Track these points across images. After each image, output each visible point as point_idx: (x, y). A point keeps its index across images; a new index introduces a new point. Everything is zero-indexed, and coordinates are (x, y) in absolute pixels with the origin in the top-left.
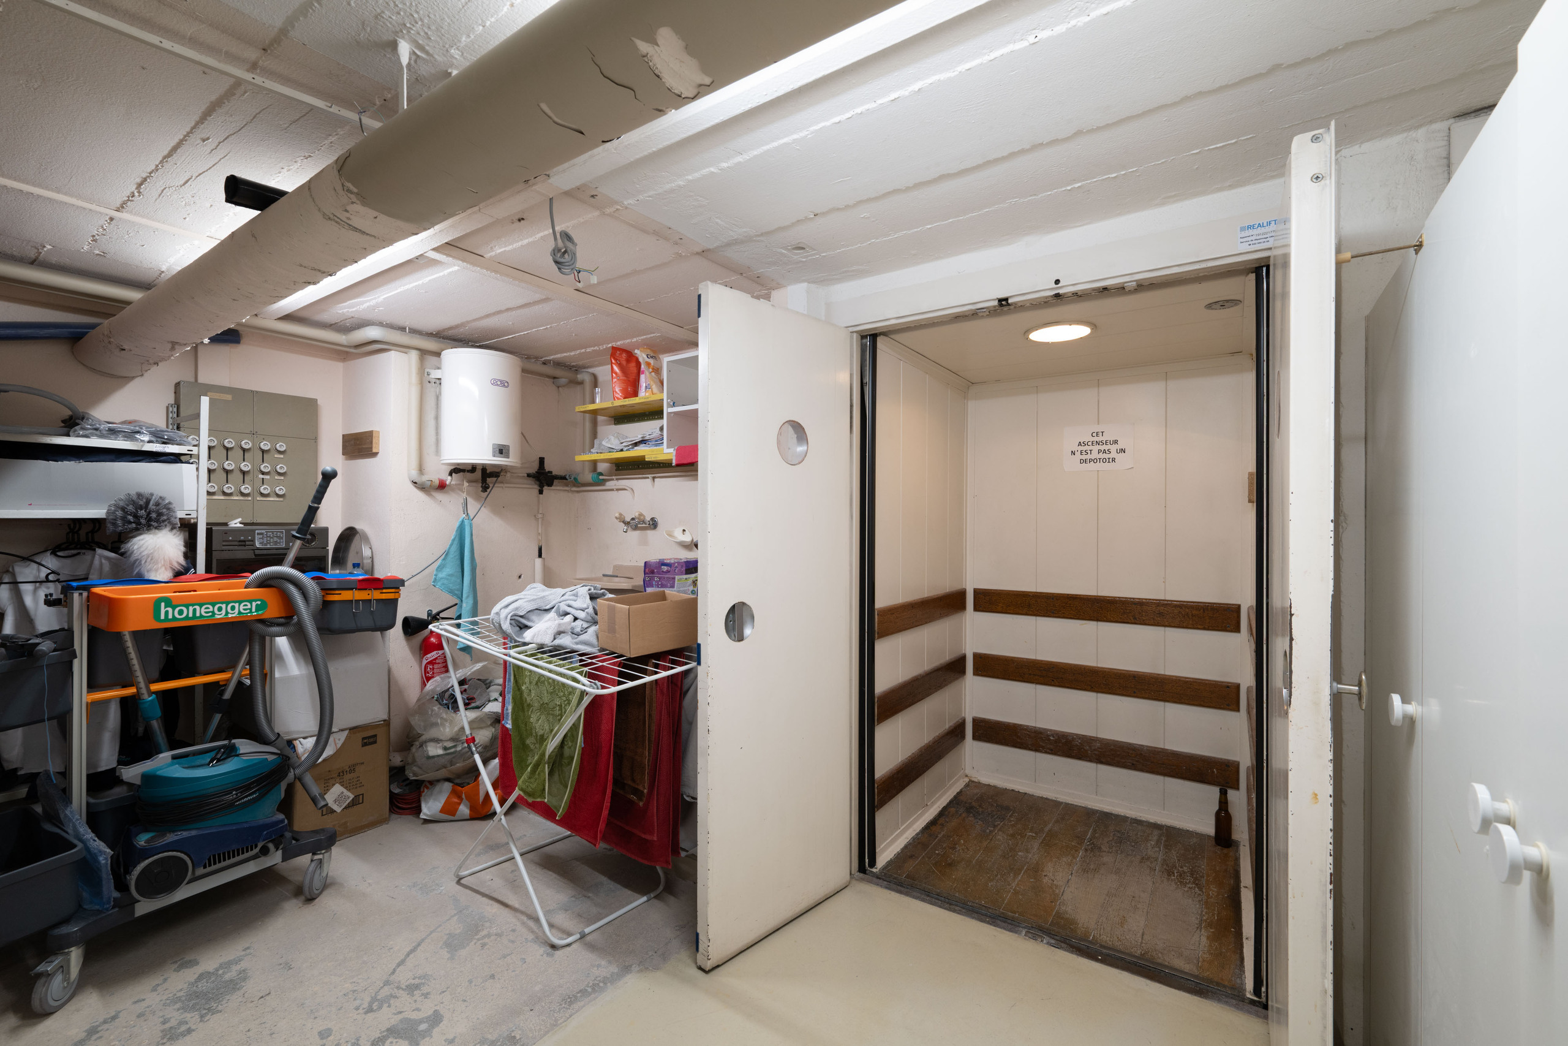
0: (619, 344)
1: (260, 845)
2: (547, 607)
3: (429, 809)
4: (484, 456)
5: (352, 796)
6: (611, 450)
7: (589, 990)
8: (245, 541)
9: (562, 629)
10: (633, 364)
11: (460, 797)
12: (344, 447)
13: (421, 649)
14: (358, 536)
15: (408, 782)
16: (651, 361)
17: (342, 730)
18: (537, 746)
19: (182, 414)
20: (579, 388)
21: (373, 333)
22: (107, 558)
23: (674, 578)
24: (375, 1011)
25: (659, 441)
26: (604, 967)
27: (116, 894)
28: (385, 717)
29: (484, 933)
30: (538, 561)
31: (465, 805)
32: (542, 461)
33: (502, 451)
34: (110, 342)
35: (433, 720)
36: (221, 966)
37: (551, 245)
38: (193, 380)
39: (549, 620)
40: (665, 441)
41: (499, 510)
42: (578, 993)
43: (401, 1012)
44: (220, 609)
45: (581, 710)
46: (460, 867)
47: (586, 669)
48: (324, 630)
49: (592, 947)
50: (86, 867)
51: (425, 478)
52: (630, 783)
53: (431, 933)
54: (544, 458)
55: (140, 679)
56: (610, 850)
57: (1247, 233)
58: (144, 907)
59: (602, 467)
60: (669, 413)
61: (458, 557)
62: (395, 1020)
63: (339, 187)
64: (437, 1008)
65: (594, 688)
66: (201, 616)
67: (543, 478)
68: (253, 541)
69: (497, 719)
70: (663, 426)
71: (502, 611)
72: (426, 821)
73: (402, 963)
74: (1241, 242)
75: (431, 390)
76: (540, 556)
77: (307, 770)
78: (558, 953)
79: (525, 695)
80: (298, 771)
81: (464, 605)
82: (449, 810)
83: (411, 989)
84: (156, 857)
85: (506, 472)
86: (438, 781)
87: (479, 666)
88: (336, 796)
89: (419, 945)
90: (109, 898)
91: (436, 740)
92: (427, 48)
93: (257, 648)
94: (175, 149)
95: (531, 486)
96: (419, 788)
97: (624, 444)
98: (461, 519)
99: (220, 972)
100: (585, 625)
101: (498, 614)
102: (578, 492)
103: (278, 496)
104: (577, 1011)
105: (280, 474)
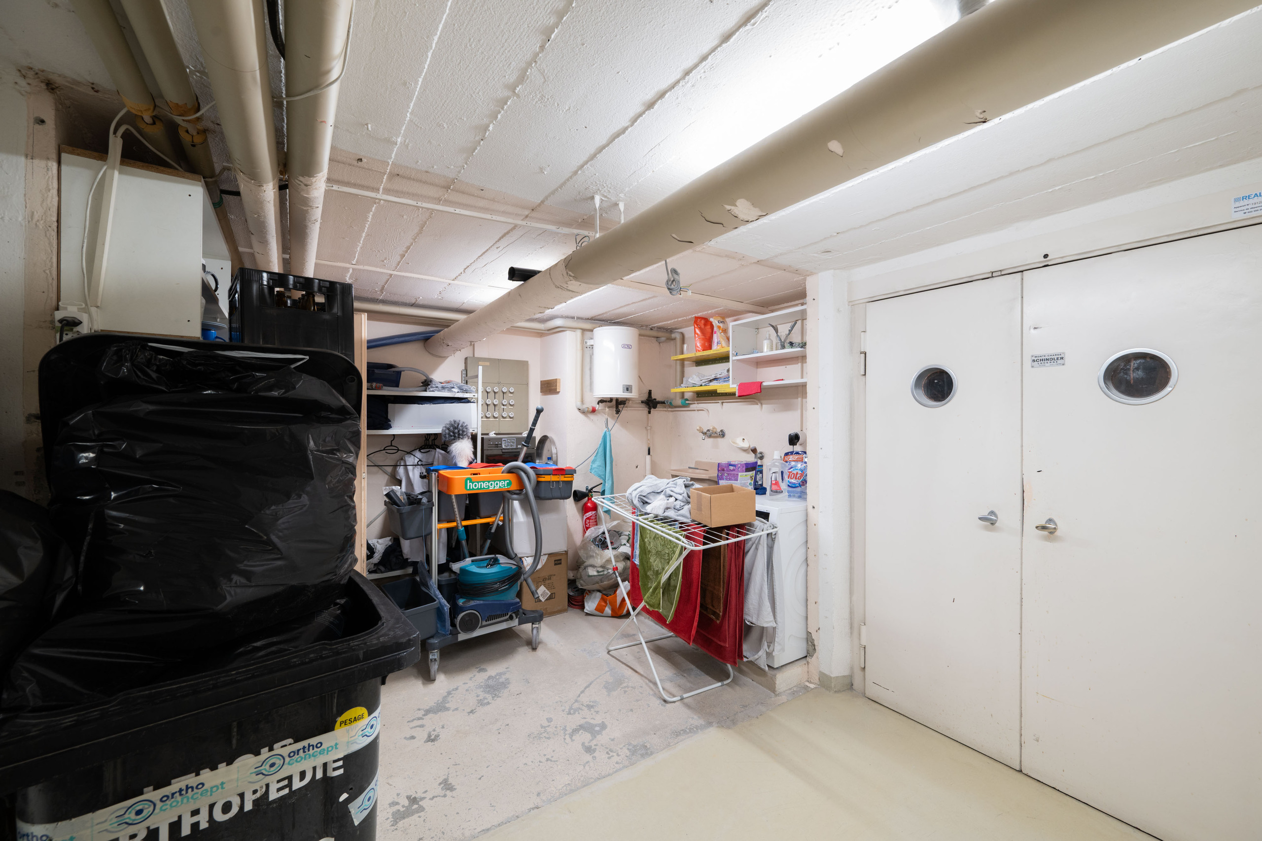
0: (699, 315)
1: (509, 614)
2: (659, 491)
3: (589, 607)
4: (617, 392)
5: (549, 594)
6: (694, 385)
7: (688, 731)
8: (497, 445)
9: (668, 506)
10: (709, 327)
11: (606, 602)
12: (542, 388)
13: (582, 510)
14: (548, 439)
15: (577, 589)
16: (721, 325)
17: (545, 555)
18: (654, 577)
19: (468, 375)
20: (672, 342)
21: (558, 322)
22: (441, 453)
23: (738, 475)
24: (572, 714)
25: (726, 379)
26: (696, 720)
27: (451, 628)
28: (566, 549)
29: (625, 685)
30: (648, 457)
31: (609, 608)
32: (650, 392)
33: (628, 389)
34: (443, 343)
35: (591, 553)
36: (497, 674)
37: (666, 278)
38: (472, 356)
39: (661, 500)
40: (731, 378)
41: (625, 424)
42: (681, 731)
43: (585, 718)
44: (491, 484)
45: (681, 559)
46: (609, 644)
47: (685, 533)
48: (538, 497)
49: (688, 706)
50: (439, 611)
51: (585, 407)
52: (711, 607)
53: (597, 678)
54: (651, 390)
55: (458, 519)
56: (696, 650)
57: (1242, 203)
58: (462, 637)
59: (687, 396)
60: (733, 360)
61: (603, 455)
62: (582, 722)
63: (565, 274)
64: (604, 720)
65: (690, 546)
66: (484, 488)
67: (651, 403)
68: (501, 444)
69: (627, 558)
70: (729, 369)
71: (634, 491)
72: (587, 614)
73: (582, 692)
74: (1235, 212)
75: (588, 352)
76: (649, 454)
77: (530, 576)
78: (668, 705)
79: (647, 545)
80: (525, 576)
81: (607, 485)
82: (600, 609)
83: (590, 707)
84: (467, 612)
85: (629, 400)
86: (593, 591)
87: (615, 523)
88: (542, 591)
89: (591, 684)
90: (448, 629)
91: (593, 566)
92: (608, 196)
93: (507, 506)
94: (484, 253)
95: (644, 409)
96: (583, 594)
97: (703, 381)
98: (604, 432)
99: (497, 677)
100: (682, 504)
101: (631, 494)
102: (672, 411)
103: (510, 418)
104: (681, 741)
105: (511, 405)
